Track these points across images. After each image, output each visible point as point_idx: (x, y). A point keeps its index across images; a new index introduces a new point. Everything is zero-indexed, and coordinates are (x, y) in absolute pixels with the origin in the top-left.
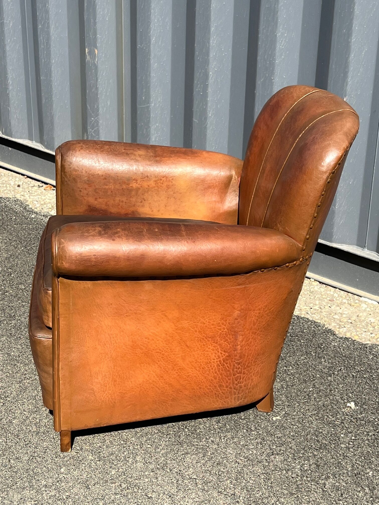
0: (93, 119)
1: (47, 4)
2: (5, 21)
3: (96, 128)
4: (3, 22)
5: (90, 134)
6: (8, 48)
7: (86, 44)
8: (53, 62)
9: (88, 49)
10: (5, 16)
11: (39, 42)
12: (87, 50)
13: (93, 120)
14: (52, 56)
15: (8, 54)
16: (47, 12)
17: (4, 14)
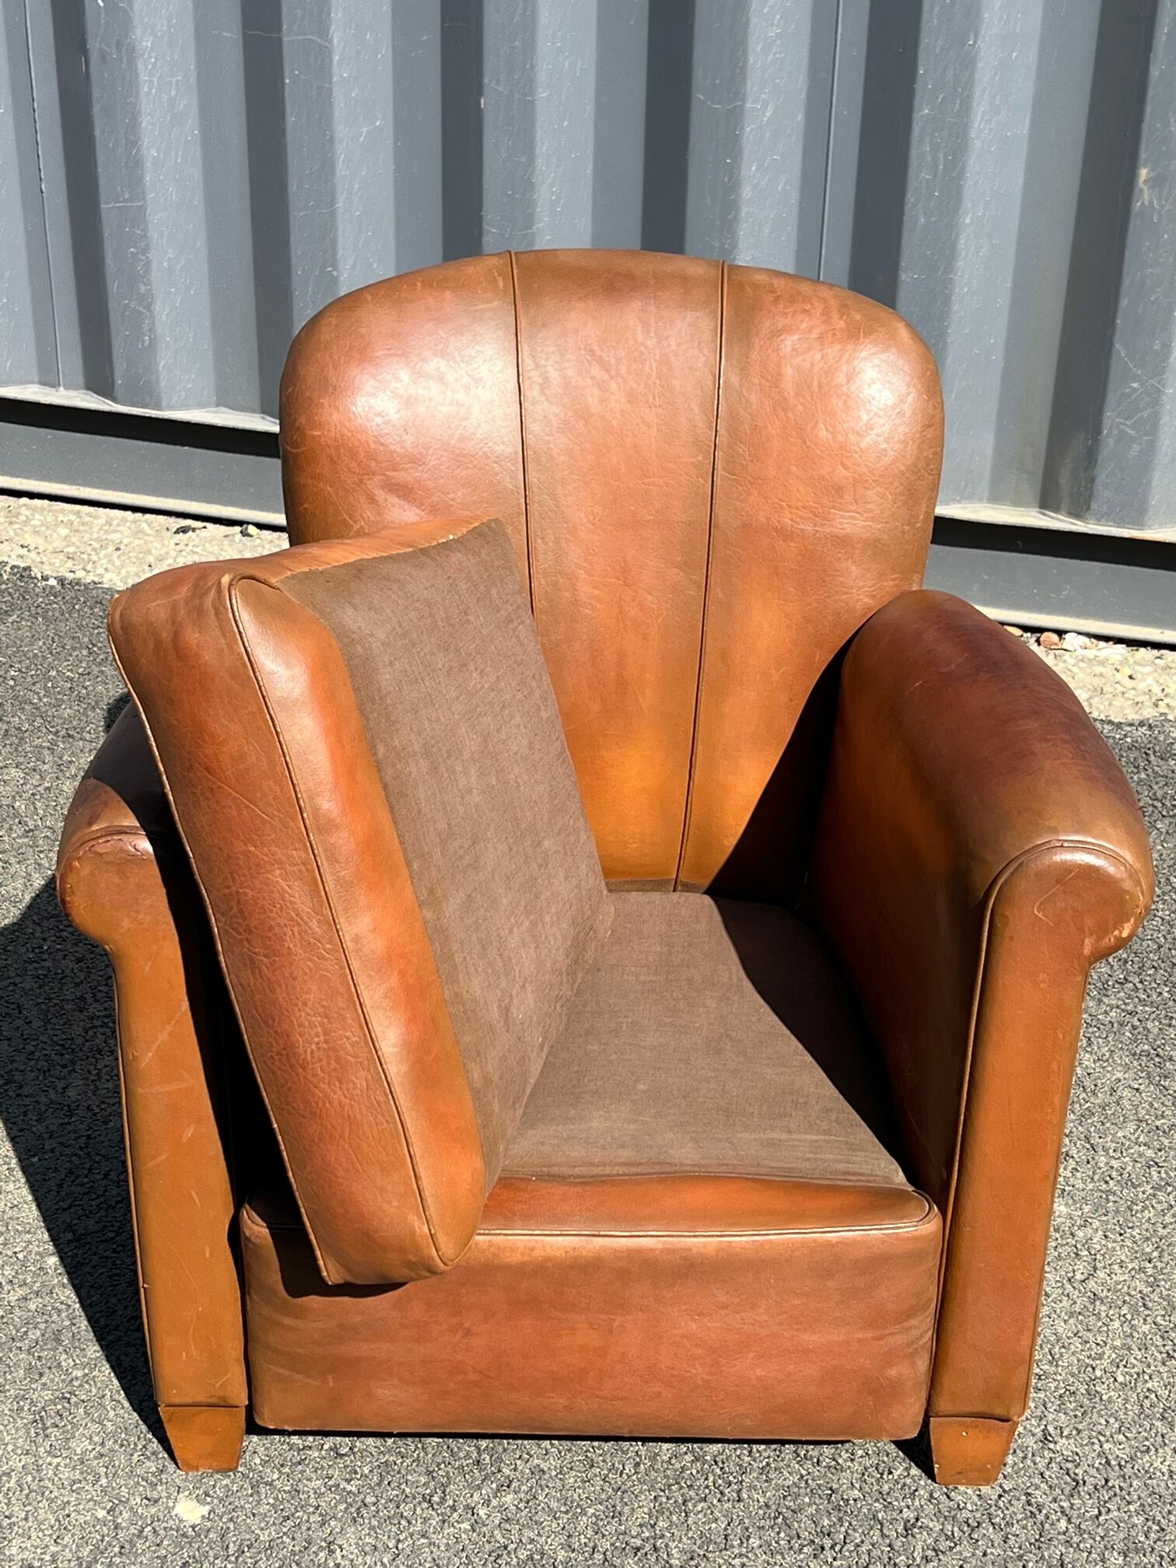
0: (1135, 385)
1: (972, 36)
2: (748, 105)
3: (1145, 414)
4: (742, 107)
5: (1115, 432)
6: (746, 192)
7: (1143, 156)
8: (967, 221)
9: (1152, 170)
10: (752, 86)
11: (913, 162)
12: (1143, 173)
13: (1136, 390)
14: (967, 203)
15: (744, 210)
16: (968, 62)
17: (749, 83)
